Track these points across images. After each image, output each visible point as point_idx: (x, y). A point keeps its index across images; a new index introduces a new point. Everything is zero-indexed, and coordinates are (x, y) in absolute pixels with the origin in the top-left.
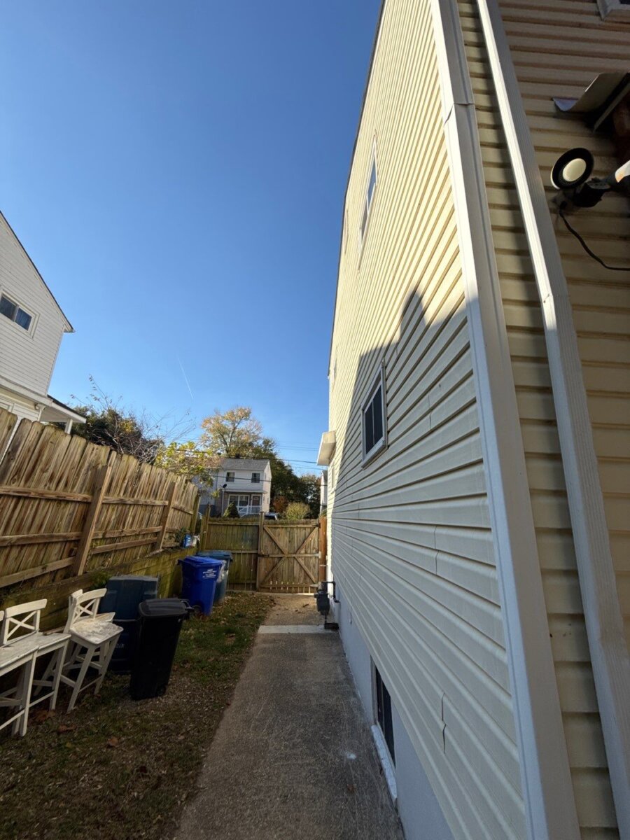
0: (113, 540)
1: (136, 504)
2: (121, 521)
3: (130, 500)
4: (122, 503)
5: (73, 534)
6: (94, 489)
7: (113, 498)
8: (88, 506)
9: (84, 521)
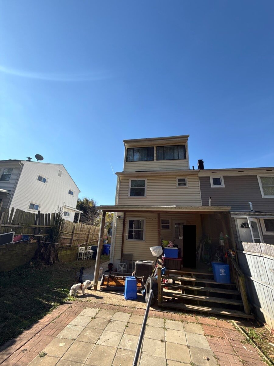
0: (92, 240)
1: (95, 234)
2: (92, 237)
3: (94, 233)
4: (93, 234)
5: (87, 239)
6: (89, 232)
7: (91, 233)
8: (88, 235)
9: (88, 237)
